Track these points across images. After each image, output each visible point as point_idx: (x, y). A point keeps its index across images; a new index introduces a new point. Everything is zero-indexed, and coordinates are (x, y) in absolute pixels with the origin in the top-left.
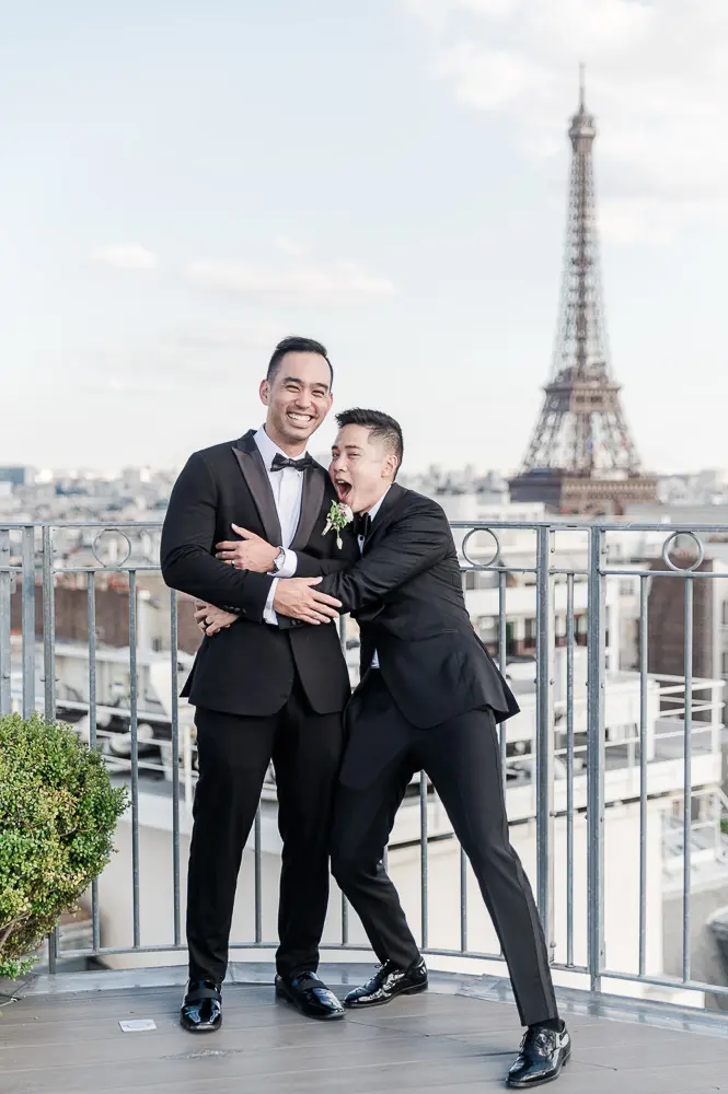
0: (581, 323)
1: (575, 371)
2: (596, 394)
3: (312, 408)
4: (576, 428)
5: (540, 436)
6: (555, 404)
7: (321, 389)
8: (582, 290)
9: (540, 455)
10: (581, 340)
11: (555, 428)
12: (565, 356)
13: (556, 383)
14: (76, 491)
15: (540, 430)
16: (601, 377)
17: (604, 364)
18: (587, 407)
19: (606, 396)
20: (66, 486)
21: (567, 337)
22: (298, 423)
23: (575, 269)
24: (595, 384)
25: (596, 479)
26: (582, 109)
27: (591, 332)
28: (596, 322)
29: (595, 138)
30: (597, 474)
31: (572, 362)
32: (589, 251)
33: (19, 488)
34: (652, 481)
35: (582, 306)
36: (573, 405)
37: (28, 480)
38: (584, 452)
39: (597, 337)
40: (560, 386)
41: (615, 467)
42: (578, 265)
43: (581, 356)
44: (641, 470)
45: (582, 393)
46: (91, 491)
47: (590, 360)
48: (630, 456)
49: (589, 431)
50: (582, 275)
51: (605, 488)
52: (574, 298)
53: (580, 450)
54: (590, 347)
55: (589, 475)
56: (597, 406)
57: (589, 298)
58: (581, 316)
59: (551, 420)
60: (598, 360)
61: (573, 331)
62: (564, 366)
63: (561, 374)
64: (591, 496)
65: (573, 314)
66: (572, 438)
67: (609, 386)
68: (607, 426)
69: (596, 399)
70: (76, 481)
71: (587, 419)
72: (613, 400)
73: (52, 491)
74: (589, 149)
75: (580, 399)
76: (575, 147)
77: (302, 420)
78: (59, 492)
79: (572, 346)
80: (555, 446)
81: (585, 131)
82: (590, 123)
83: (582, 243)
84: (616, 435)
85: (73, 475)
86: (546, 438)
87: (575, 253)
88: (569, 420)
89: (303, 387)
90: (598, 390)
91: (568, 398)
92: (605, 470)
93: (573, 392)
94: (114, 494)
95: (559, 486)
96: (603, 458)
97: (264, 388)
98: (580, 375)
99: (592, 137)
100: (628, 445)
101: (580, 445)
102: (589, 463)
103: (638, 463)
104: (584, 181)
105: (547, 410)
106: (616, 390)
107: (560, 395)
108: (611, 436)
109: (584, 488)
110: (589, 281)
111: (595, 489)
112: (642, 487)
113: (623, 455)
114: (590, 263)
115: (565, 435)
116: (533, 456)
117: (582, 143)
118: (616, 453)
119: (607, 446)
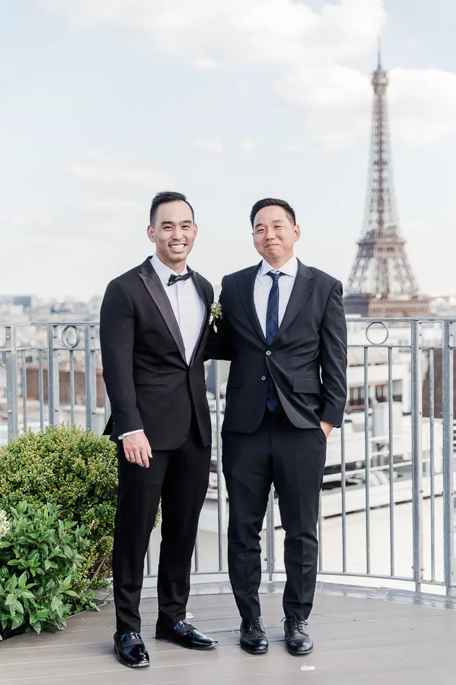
0: (380, 201)
1: (377, 232)
2: (390, 246)
3: (184, 239)
4: (378, 268)
5: (355, 272)
6: (364, 253)
7: (187, 224)
8: (381, 181)
9: (355, 285)
10: (380, 212)
11: (365, 268)
12: (370, 222)
13: (365, 239)
14: (63, 311)
15: (355, 268)
16: (393, 235)
17: (395, 227)
18: (385, 254)
19: (396, 247)
20: (57, 308)
21: (371, 211)
22: (177, 250)
23: (376, 167)
24: (389, 240)
25: (390, 300)
26: (379, 67)
27: (386, 207)
28: (389, 200)
29: (388, 86)
30: (391, 296)
31: (375, 226)
32: (385, 156)
33: (27, 309)
34: (427, 301)
35: (381, 191)
36: (376, 253)
37: (34, 304)
38: (383, 283)
39: (390, 210)
40: (367, 242)
41: (402, 292)
42: (378, 164)
43: (381, 222)
44: (419, 293)
45: (381, 245)
46: (73, 310)
47: (386, 225)
48: (412, 285)
49: (386, 270)
50: (380, 171)
51: (397, 306)
52: (376, 186)
53: (380, 282)
54: (386, 216)
55: (386, 297)
56: (390, 254)
57: (385, 185)
58: (380, 197)
59: (362, 262)
60: (391, 224)
61: (375, 206)
62: (370, 229)
63: (368, 233)
64: (388, 310)
65: (376, 196)
66: (375, 274)
67: (398, 241)
68: (397, 267)
69: (390, 249)
70: (63, 304)
71: (385, 262)
72: (401, 250)
73: (48, 310)
74: (384, 91)
75: (380, 250)
76: (375, 90)
77: (179, 248)
78: (53, 311)
79: (375, 216)
80: (365, 279)
81: (382, 81)
82: (385, 76)
83: (380, 151)
84: (404, 272)
85: (61, 300)
86: (359, 274)
87: (376, 157)
88: (373, 262)
89: (174, 226)
90: (392, 243)
91: (373, 248)
92: (396, 294)
93: (376, 246)
94: (87, 312)
95: (367, 304)
96: (395, 286)
97: (150, 231)
98: (380, 234)
99: (385, 85)
100: (410, 278)
101: (381, 279)
102: (386, 290)
103: (417, 290)
104: (381, 112)
105: (359, 256)
106: (403, 244)
107: (367, 247)
108: (400, 273)
109: (383, 305)
110: (385, 175)
111: (390, 306)
112: (420, 305)
113: (408, 284)
114: (386, 164)
115: (371, 272)
116: (350, 285)
117: (379, 88)
118: (403, 283)
119: (398, 278)
